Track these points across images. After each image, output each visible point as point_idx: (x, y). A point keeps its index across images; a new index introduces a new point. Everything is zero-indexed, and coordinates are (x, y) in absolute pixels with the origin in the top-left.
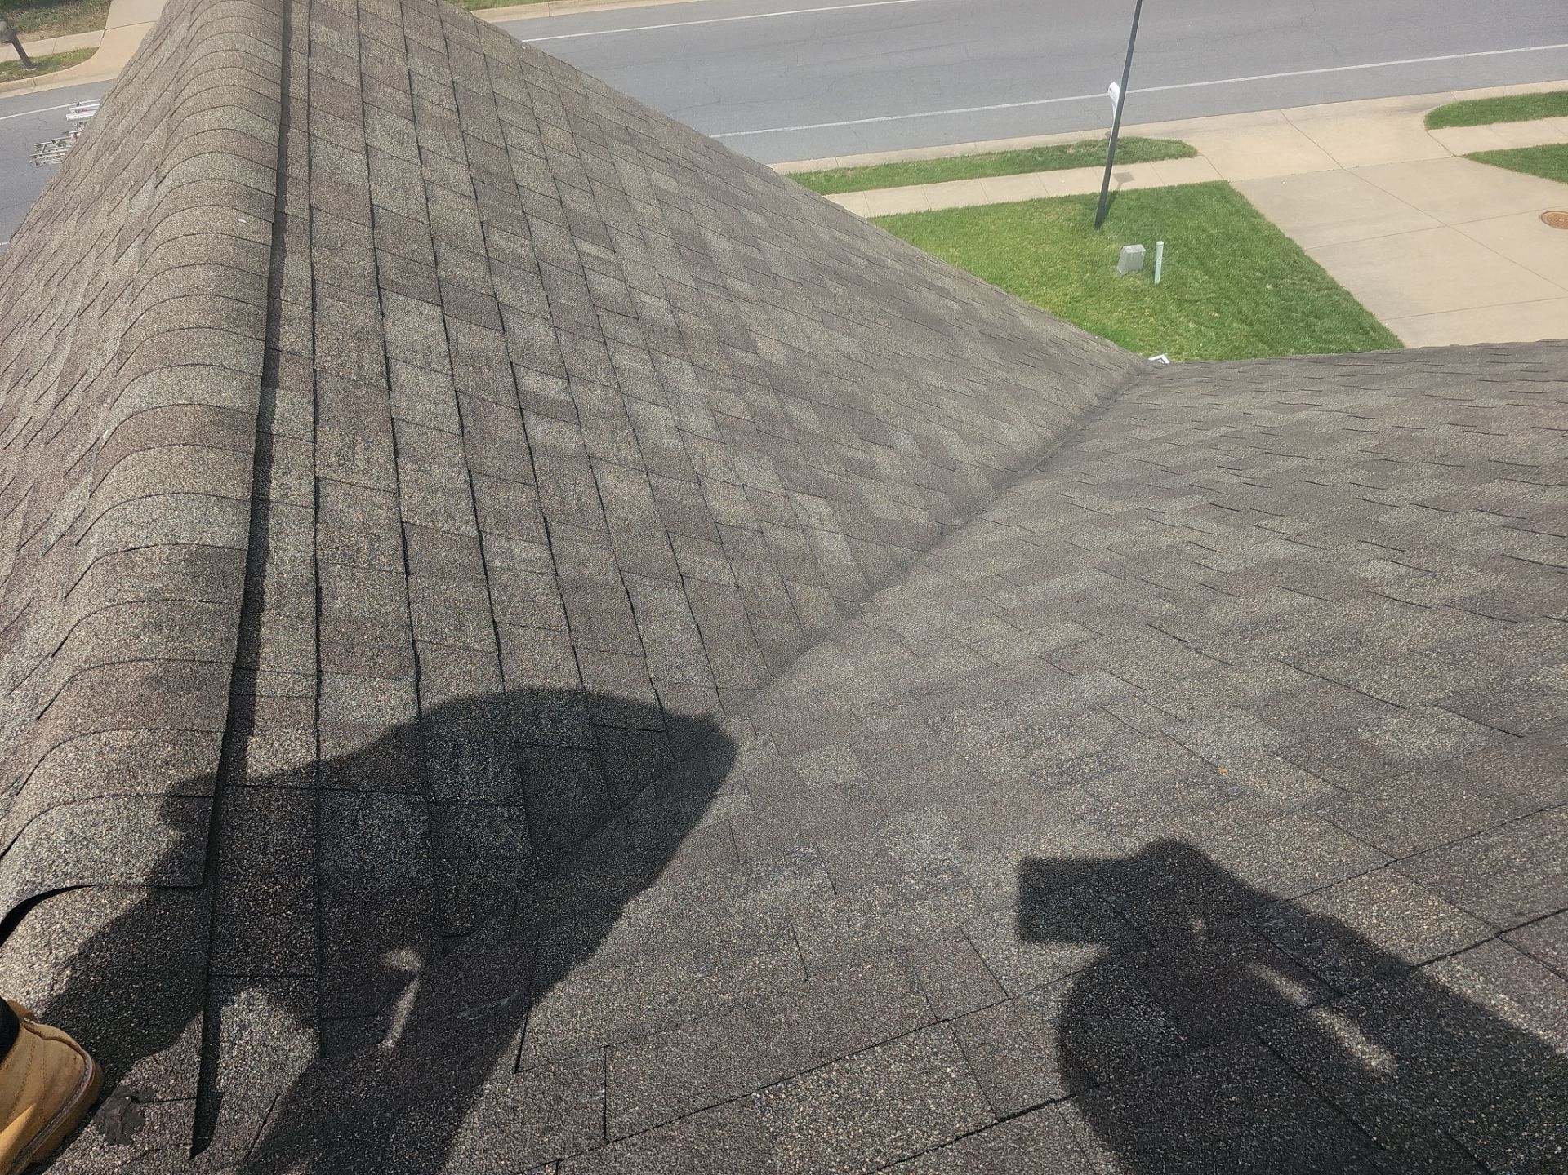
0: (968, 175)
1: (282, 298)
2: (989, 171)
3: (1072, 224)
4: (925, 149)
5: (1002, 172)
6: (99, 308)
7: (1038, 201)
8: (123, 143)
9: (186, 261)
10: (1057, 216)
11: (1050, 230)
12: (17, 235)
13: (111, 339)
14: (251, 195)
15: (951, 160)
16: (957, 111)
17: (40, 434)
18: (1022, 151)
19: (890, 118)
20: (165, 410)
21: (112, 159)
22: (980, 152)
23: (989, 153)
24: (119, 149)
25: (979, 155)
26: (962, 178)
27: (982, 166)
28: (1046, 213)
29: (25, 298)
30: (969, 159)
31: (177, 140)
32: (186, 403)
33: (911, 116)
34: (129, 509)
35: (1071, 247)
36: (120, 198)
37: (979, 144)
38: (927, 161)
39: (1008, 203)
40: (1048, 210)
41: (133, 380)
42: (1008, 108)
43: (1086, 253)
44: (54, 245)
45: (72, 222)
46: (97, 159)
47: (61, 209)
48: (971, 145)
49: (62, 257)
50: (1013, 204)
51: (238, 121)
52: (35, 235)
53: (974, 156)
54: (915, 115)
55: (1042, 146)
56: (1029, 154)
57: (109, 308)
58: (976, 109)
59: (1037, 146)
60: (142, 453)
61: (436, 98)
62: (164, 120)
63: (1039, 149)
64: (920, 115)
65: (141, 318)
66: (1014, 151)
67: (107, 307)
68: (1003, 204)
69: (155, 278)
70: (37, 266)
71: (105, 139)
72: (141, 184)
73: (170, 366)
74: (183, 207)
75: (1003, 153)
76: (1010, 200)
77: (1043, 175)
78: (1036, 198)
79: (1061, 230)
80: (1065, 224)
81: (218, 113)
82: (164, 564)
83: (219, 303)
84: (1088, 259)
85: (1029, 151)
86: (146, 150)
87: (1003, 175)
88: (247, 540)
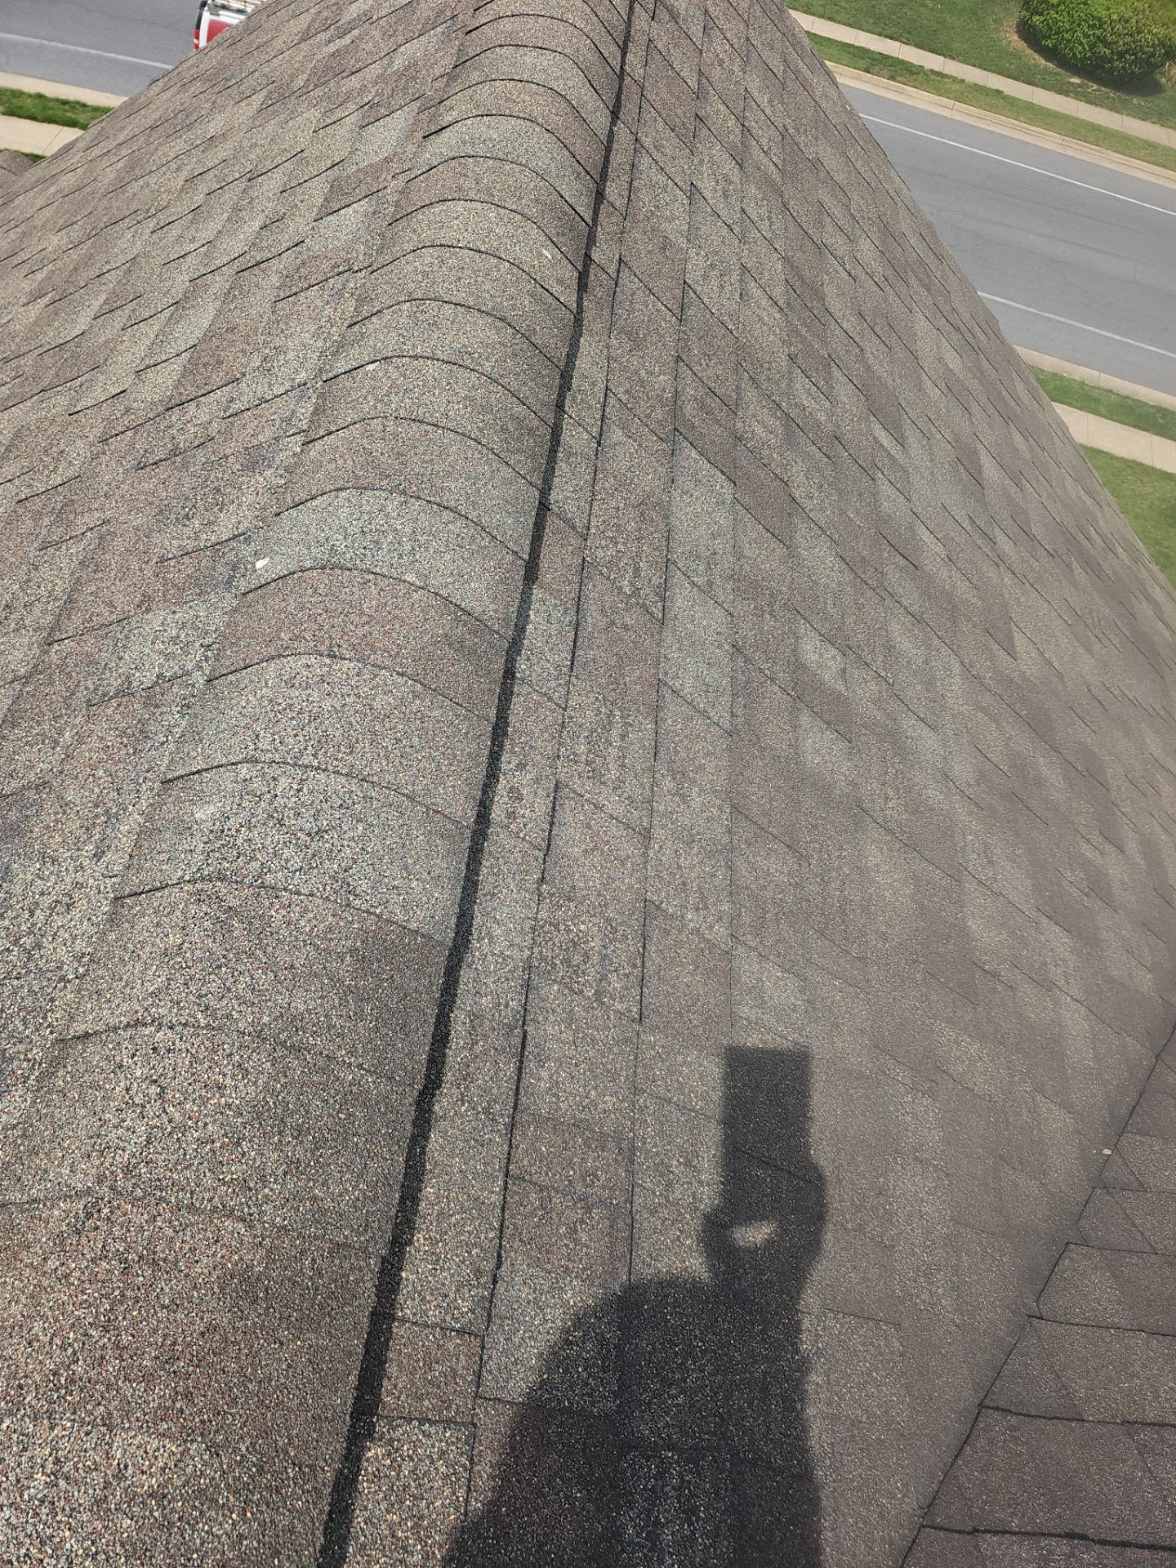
0: (1079, 405)
1: (567, 409)
2: (1103, 410)
3: (1164, 506)
4: (1047, 356)
5: (1115, 417)
6: (275, 280)
7: (1139, 464)
8: (356, 32)
9: (460, 297)
10: (1151, 490)
11: (1139, 502)
12: (160, 84)
13: (291, 355)
14: (565, 214)
15: (1068, 380)
16: (1097, 331)
17: (130, 434)
18: (1147, 404)
19: (1024, 308)
20: (382, 584)
21: (332, 48)
22: (1102, 385)
23: (1111, 391)
24: (347, 40)
25: (1099, 389)
26: (1071, 405)
27: (1097, 401)
28: (1142, 482)
29: (152, 180)
30: (1087, 388)
31: (475, 76)
32: (418, 583)
33: (1047, 315)
34: (284, 782)
35: (1152, 530)
36: (339, 114)
37: (1104, 376)
38: (1043, 371)
39: (1107, 453)
40: (1145, 479)
41: (338, 490)
42: (1152, 351)
43: (1165, 543)
44: (214, 127)
45: (247, 110)
46: (306, 36)
47: (234, 81)
48: (1096, 373)
49: (222, 152)
50: (1112, 457)
51: (570, 83)
52: (185, 97)
53: (1094, 387)
54: (1052, 316)
55: (1169, 408)
56: (1153, 410)
57: (296, 294)
58: (1118, 337)
59: (1163, 406)
60: (328, 661)
61: (764, 142)
62: (439, 29)
63: (1165, 410)
64: (1057, 318)
65: (371, 367)
66: (1138, 401)
67: (294, 289)
68: (1102, 452)
69: (408, 304)
70: (179, 145)
71: (325, 14)
72: (383, 111)
73: (404, 492)
74: (472, 195)
75: (1125, 397)
76: (1111, 452)
77: (1156, 439)
78: (1138, 460)
79: (1151, 507)
80: (1157, 502)
81: (546, 60)
82: (317, 947)
83: (497, 395)
84: (1165, 550)
85: (1152, 407)
86: (399, 62)
87: (1115, 421)
88: (454, 920)
